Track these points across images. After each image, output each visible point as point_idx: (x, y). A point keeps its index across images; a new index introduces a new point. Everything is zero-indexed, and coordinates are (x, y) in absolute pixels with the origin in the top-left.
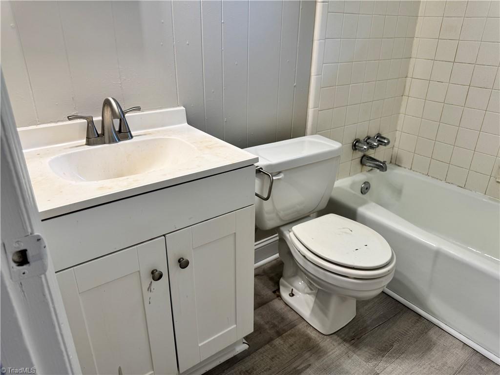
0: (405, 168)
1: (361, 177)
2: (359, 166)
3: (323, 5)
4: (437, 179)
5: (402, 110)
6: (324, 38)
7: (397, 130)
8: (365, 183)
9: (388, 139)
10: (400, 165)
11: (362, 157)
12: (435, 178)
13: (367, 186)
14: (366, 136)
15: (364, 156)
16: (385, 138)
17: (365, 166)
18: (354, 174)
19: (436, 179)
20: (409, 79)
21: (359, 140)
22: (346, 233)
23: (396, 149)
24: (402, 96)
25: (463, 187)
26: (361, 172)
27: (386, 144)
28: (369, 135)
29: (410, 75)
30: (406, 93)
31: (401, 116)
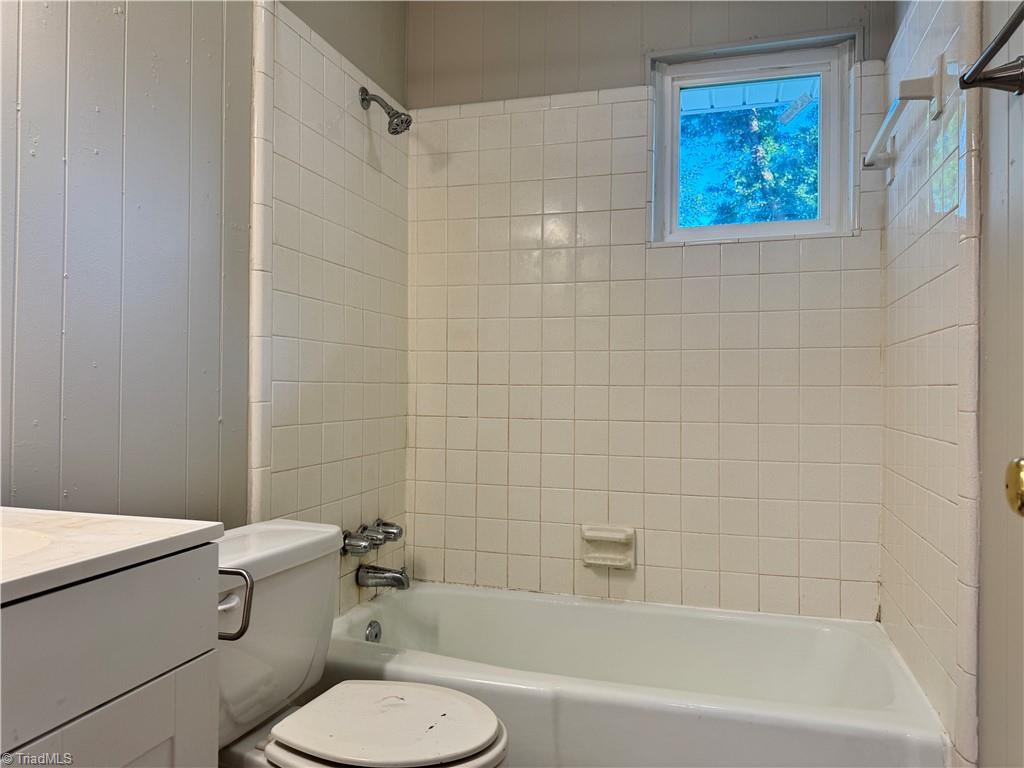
0: (433, 582)
1: (361, 614)
2: (354, 590)
3: (263, 275)
4: (494, 587)
5: (409, 473)
6: (269, 334)
7: (406, 512)
8: (370, 625)
9: (398, 527)
10: (423, 578)
11: (358, 570)
12: (489, 586)
13: (376, 629)
14: (358, 525)
15: (360, 566)
16: (391, 525)
17: (365, 588)
18: (350, 608)
19: (491, 589)
20: (411, 419)
21: (350, 533)
22: (392, 705)
23: (410, 548)
24: (405, 448)
25: (538, 590)
26: (359, 602)
27: (397, 536)
28: (364, 522)
29: (411, 411)
30: (411, 443)
31: (410, 484)
